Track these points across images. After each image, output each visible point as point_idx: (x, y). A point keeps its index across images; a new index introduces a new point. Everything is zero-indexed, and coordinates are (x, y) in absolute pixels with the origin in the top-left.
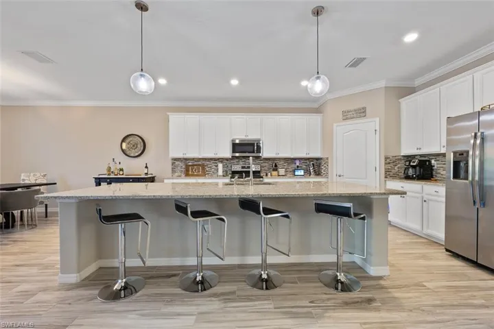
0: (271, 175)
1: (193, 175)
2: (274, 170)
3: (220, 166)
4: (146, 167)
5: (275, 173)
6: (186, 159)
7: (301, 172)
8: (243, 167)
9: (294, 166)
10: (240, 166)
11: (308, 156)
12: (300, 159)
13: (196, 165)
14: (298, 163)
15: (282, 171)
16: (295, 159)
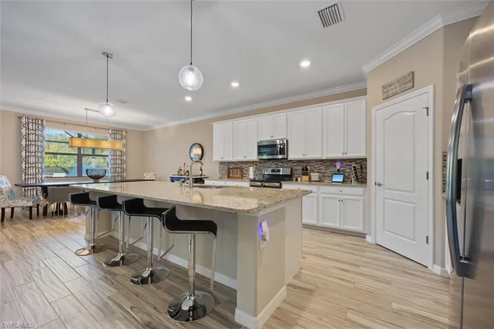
0: (301, 181)
1: (233, 178)
2: (304, 174)
3: (251, 169)
4: (201, 170)
5: (306, 178)
6: (229, 163)
7: (339, 178)
8: (273, 171)
9: (333, 169)
10: (271, 169)
11: (345, 157)
12: (342, 161)
13: (235, 168)
14: (338, 166)
15: (315, 176)
16: (334, 161)
